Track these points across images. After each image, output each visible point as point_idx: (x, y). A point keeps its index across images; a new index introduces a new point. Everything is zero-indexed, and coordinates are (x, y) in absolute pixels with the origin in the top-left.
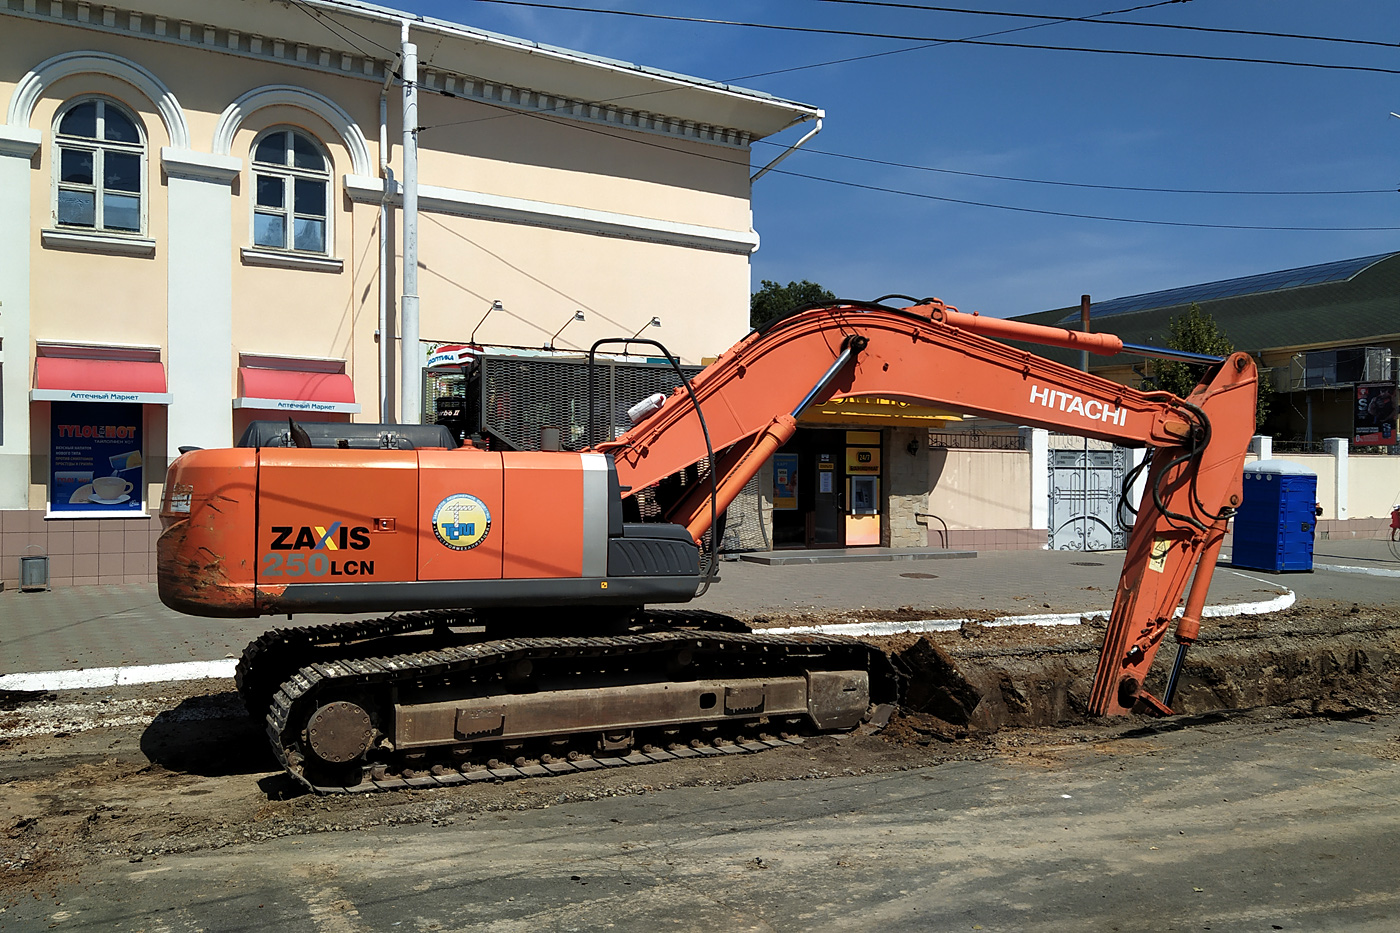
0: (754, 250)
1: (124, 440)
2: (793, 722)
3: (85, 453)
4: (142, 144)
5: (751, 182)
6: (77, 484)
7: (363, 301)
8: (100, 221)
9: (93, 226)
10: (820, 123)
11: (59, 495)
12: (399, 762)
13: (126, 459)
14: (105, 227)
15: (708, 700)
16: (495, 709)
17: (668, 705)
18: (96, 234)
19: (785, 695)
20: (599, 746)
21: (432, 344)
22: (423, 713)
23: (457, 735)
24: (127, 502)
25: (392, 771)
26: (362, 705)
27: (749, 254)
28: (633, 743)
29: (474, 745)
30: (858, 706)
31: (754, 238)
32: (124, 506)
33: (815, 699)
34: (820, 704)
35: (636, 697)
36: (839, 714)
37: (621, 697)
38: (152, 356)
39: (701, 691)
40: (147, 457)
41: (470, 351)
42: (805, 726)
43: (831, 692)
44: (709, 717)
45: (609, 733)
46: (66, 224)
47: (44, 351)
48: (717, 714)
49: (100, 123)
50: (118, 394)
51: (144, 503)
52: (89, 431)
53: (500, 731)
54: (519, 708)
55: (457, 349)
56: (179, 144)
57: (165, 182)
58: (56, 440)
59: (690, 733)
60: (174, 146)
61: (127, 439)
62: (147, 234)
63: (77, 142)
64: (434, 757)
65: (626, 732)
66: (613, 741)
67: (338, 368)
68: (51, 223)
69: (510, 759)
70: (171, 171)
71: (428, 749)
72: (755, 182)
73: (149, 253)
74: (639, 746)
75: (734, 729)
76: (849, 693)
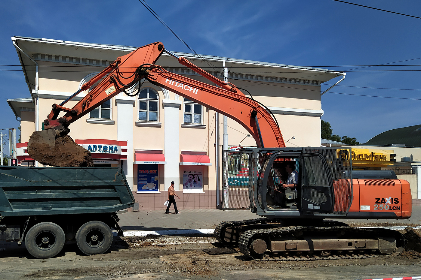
0: (322, 115)
1: (154, 173)
2: (374, 251)
3: (145, 177)
4: (158, 99)
5: (321, 95)
6: (143, 185)
7: (211, 136)
8: (148, 119)
9: (146, 120)
10: (344, 76)
11: (139, 187)
12: (272, 255)
13: (154, 178)
14: (150, 120)
15: (350, 244)
16: (295, 243)
17: (339, 245)
18: (148, 122)
19: (371, 244)
20: (321, 254)
21: (229, 146)
22: (277, 243)
23: (286, 249)
24: (155, 189)
25: (271, 256)
26: (264, 240)
27: (320, 116)
28: (330, 254)
29: (290, 252)
30: (393, 248)
31: (322, 112)
32: (154, 190)
33: (380, 245)
34: (382, 247)
35: (331, 242)
36: (387, 249)
37: (327, 242)
38: (160, 152)
39: (348, 242)
40: (159, 178)
41: (239, 148)
42: (377, 252)
43: (385, 244)
44: (351, 249)
45: (324, 251)
46: (141, 120)
47: (136, 152)
48: (353, 248)
49: (148, 94)
50: (154, 162)
51: (159, 189)
52: (146, 171)
53: (296, 249)
54: (301, 243)
55: (236, 147)
56: (167, 98)
57: (163, 108)
58: (139, 174)
59: (345, 253)
60: (166, 99)
61: (155, 173)
62: (160, 121)
63: (143, 100)
64: (280, 254)
65: (328, 251)
66: (325, 253)
67: (204, 154)
68: (137, 120)
69: (299, 256)
70: (165, 105)
71: (279, 252)
72: (322, 96)
73: (160, 126)
74: (332, 255)
75: (357, 252)
76: (390, 244)
